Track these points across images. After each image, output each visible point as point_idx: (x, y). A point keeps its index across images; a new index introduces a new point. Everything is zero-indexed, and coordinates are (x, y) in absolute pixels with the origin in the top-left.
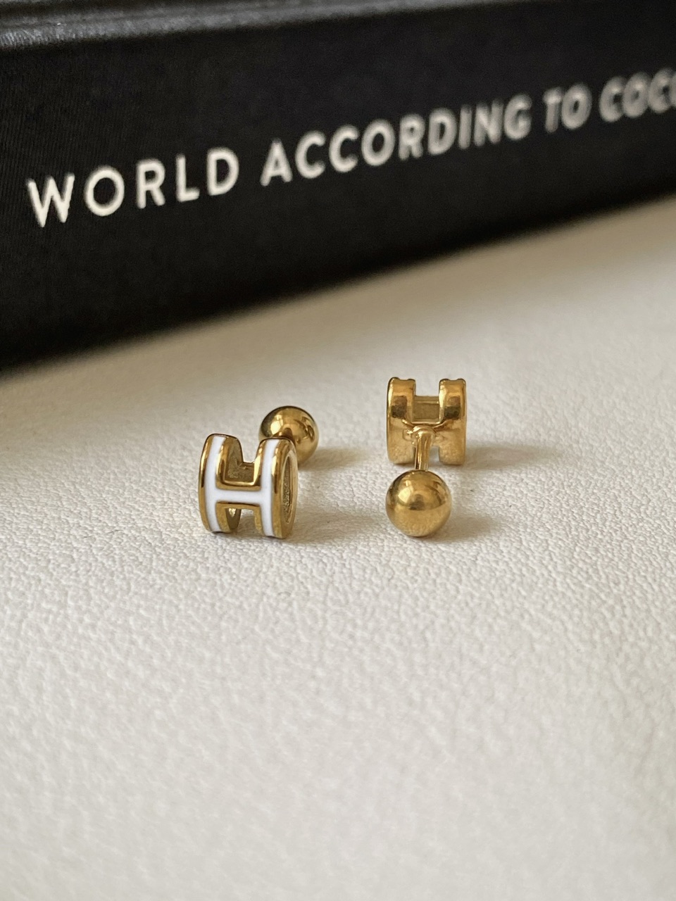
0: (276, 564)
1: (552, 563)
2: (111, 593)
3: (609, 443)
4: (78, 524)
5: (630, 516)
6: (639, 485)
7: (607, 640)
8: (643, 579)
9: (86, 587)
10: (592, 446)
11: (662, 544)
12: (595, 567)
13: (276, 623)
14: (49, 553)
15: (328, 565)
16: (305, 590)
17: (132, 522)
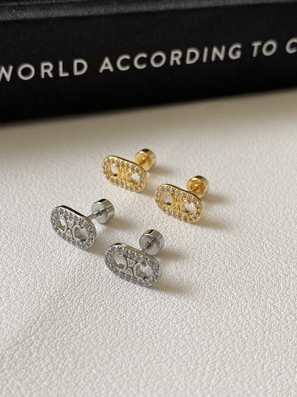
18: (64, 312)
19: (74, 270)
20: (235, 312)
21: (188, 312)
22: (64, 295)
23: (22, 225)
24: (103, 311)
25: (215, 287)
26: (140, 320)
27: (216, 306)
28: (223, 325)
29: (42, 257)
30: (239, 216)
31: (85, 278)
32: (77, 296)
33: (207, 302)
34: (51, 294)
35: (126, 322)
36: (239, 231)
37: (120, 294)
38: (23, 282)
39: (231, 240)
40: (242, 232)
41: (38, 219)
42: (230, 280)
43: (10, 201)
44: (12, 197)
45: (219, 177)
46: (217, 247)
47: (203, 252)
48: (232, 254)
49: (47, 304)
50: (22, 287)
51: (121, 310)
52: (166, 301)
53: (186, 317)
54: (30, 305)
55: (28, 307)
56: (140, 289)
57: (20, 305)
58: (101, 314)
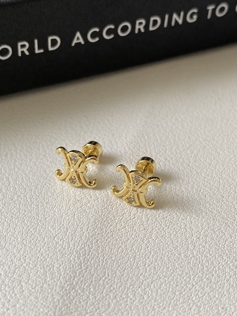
18: (77, 303)
19: (79, 255)
20: (235, 284)
21: (192, 290)
22: (75, 284)
23: (21, 209)
24: (114, 298)
25: (212, 259)
26: (150, 303)
27: (216, 280)
28: (226, 300)
29: (46, 244)
30: (218, 180)
31: (90, 263)
32: (87, 284)
33: (207, 276)
34: (63, 285)
35: (137, 307)
36: (221, 195)
37: (126, 277)
38: (33, 275)
39: (215, 207)
40: (224, 197)
41: (35, 202)
42: (224, 250)
43: (5, 183)
44: (6, 179)
45: (192, 140)
46: (204, 215)
47: (193, 222)
48: (219, 222)
49: (61, 296)
50: (33, 280)
51: (131, 295)
52: (169, 279)
53: (191, 296)
54: (44, 300)
55: (44, 302)
56: (144, 268)
57: (35, 300)
58: (112, 301)
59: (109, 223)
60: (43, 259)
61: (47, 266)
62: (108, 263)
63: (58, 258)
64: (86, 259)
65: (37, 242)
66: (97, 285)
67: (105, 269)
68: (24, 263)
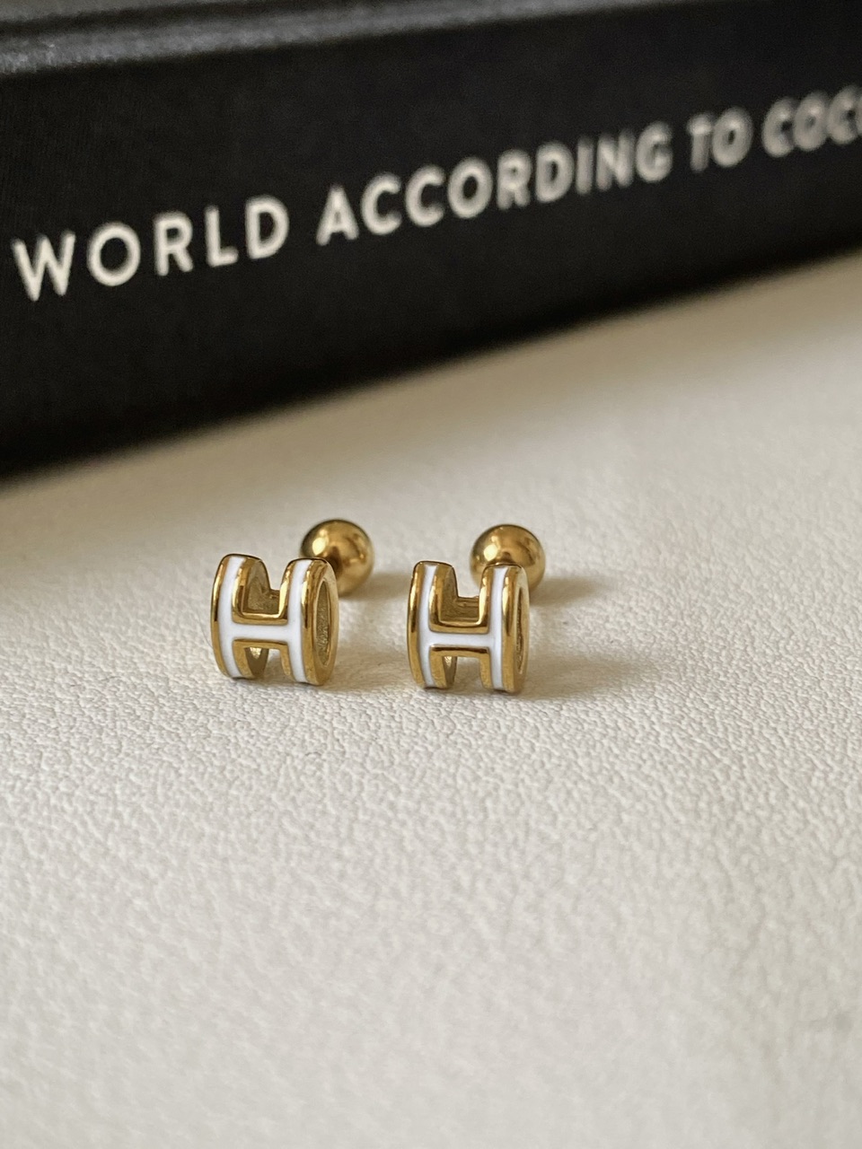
0: (307, 717)
1: (657, 713)
2: (97, 755)
3: (748, 560)
4: (66, 669)
5: (765, 652)
6: (781, 613)
7: (716, 809)
8: (773, 732)
9: (66, 748)
10: (726, 566)
11: (801, 688)
12: (711, 717)
13: (299, 790)
14: (24, 706)
15: (373, 717)
16: (341, 750)
17: (133, 666)
59: (718, 655)
60: (564, 763)
61: (592, 774)
62: (802, 739)
63: (616, 751)
64: (716, 740)
65: (504, 730)
66: (812, 792)
67: (805, 754)
68: (499, 783)
